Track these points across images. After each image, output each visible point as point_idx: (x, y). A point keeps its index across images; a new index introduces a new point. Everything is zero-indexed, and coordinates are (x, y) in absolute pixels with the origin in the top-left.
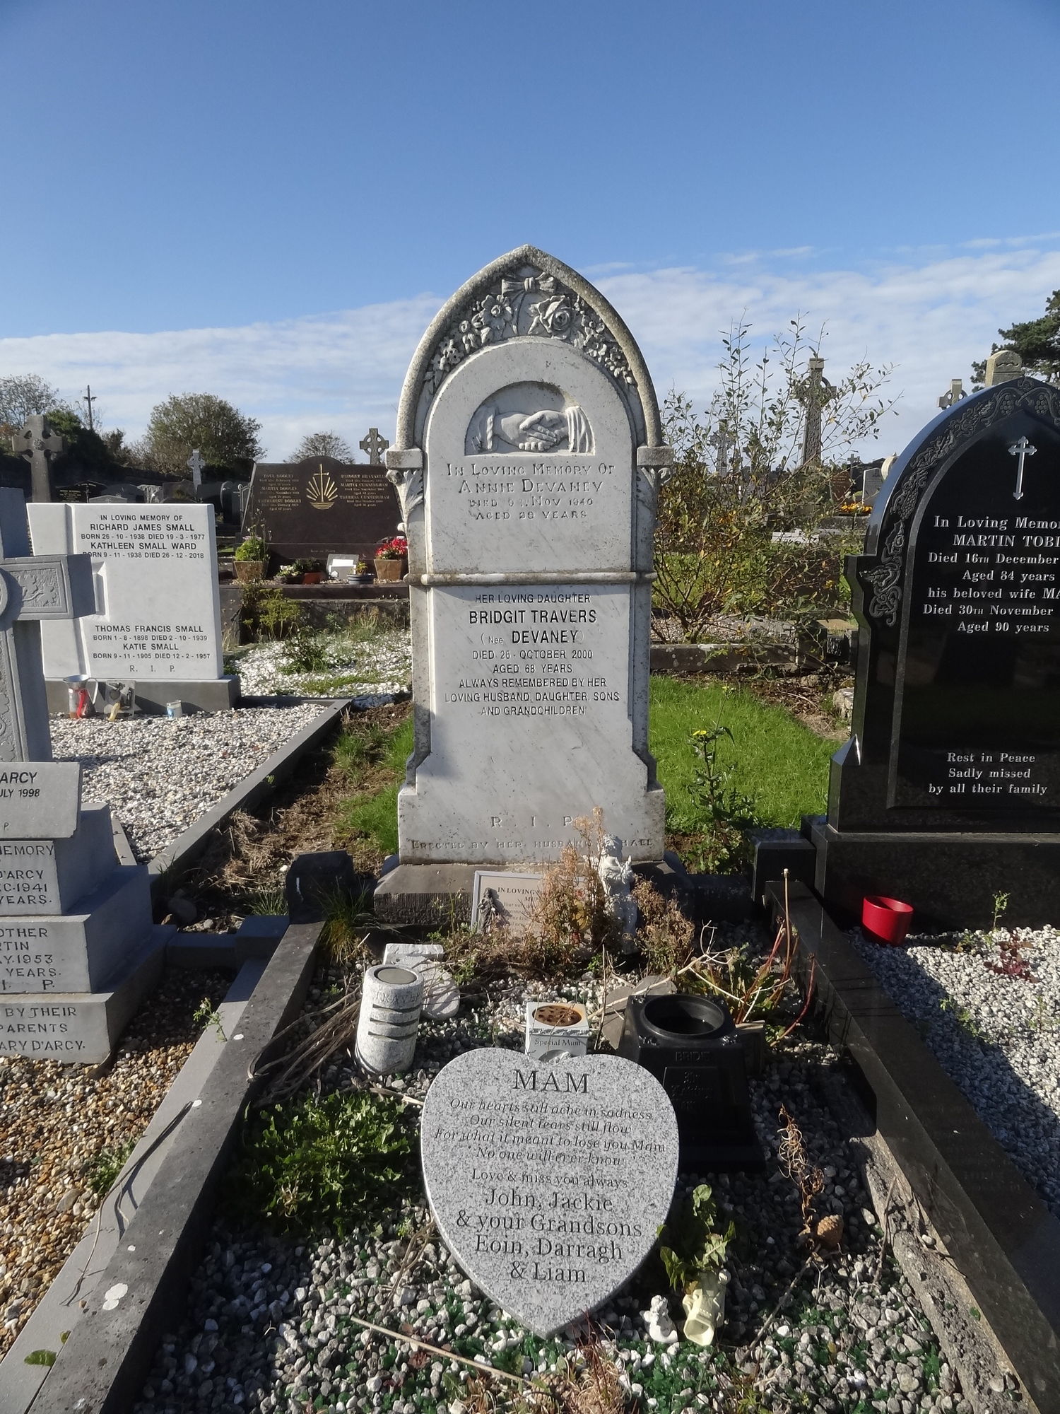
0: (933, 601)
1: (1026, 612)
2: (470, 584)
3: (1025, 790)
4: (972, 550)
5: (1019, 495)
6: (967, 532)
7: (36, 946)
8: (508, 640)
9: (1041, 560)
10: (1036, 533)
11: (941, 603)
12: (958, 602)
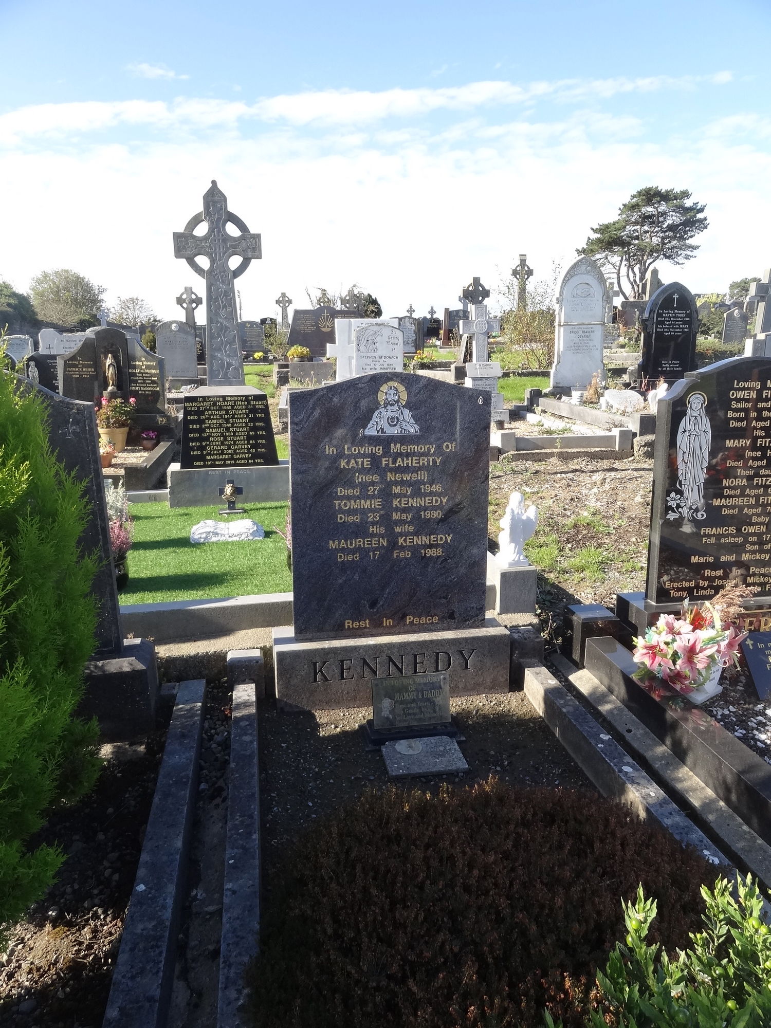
0: (659, 328)
1: (677, 330)
2: (570, 325)
5: (675, 306)
6: (666, 313)
8: (577, 337)
10: (678, 313)
11: (661, 328)
12: (664, 328)
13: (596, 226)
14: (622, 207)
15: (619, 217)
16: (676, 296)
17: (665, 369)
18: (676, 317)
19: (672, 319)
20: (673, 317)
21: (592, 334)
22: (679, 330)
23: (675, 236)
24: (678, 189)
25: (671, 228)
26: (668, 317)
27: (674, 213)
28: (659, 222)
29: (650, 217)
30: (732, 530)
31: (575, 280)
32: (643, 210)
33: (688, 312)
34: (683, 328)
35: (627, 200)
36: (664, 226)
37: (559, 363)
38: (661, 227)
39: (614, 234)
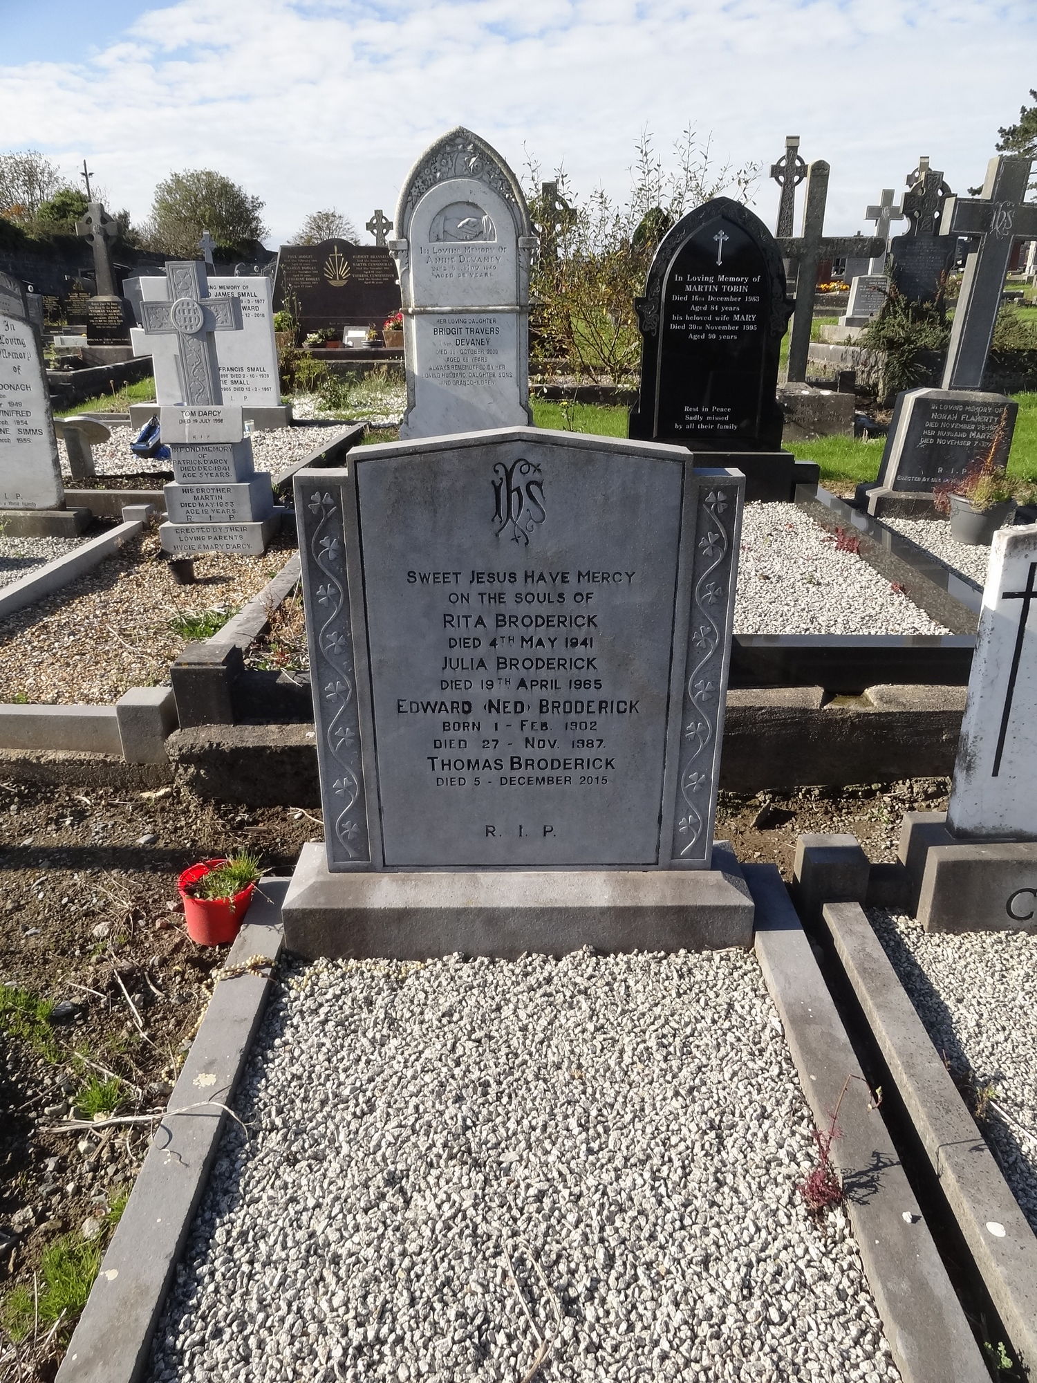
0: (675, 322)
1: (724, 328)
2: (433, 313)
3: (726, 427)
4: (695, 293)
5: (719, 263)
6: (693, 283)
7: (226, 497)
8: (453, 343)
9: (732, 299)
10: (728, 283)
11: (680, 323)
12: (688, 323)
16: (722, 237)
17: (692, 426)
18: (720, 293)
19: (711, 299)
20: (714, 294)
21: (491, 336)
22: (730, 327)
26: (701, 294)
31: (439, 195)
33: (756, 279)
34: (741, 323)
37: (412, 406)
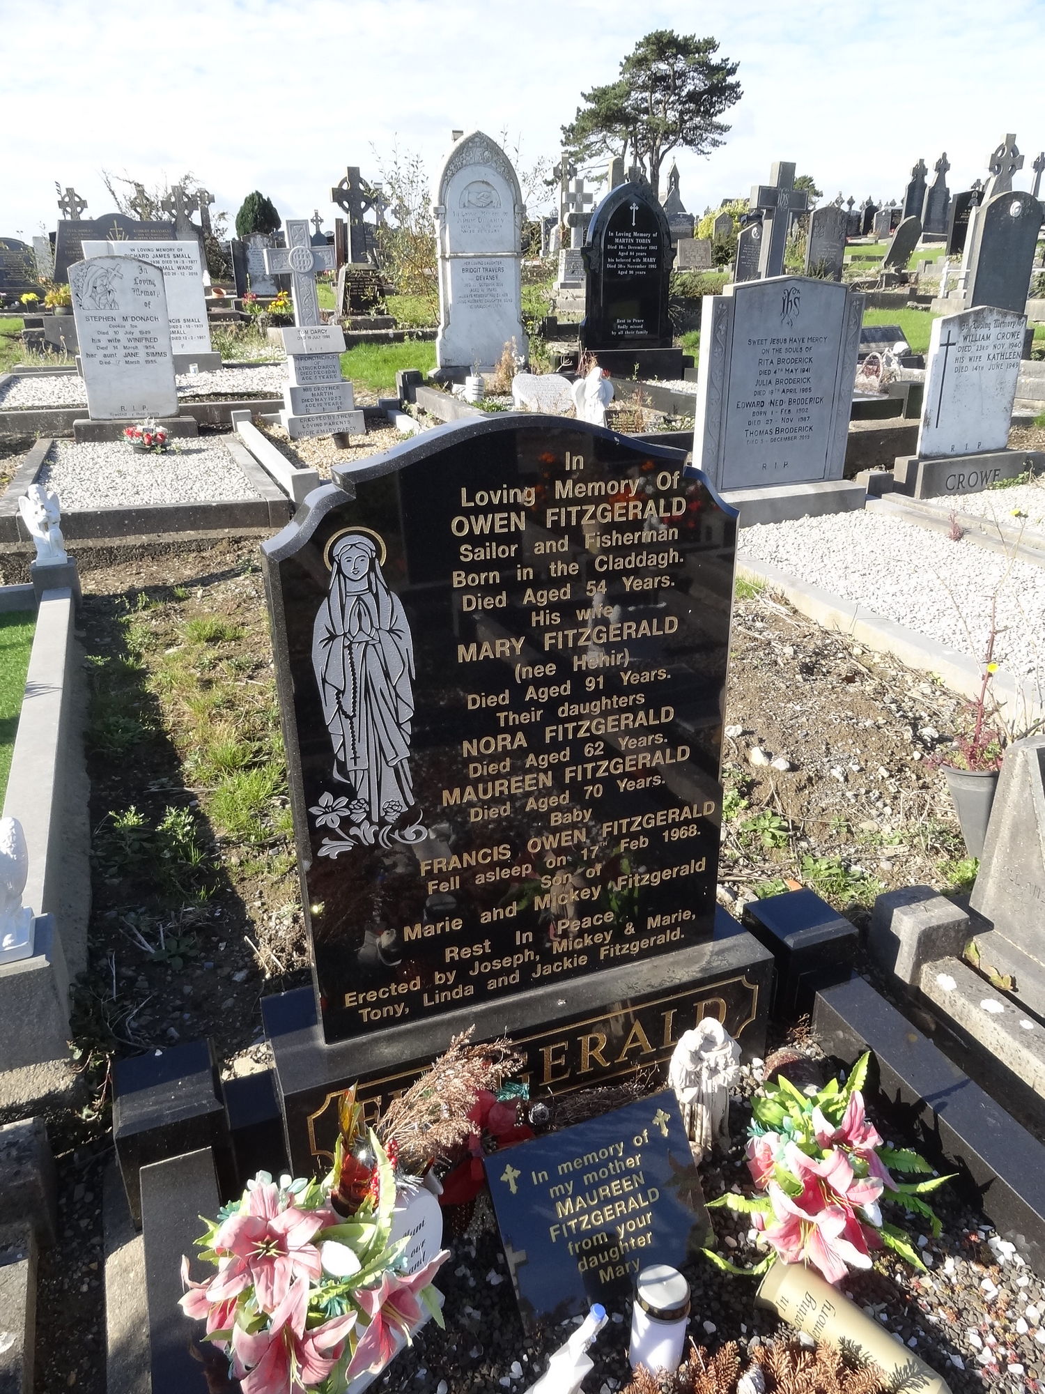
0: (610, 263)
1: (638, 267)
2: (462, 257)
3: (641, 332)
4: (621, 244)
5: (634, 224)
6: (619, 237)
7: (335, 393)
8: (475, 279)
9: (642, 248)
10: (639, 237)
11: (613, 263)
12: (617, 263)
13: (588, 91)
14: (624, 61)
15: (620, 78)
16: (634, 208)
17: (621, 332)
18: (635, 244)
19: (630, 247)
20: (632, 244)
21: (499, 274)
22: (641, 266)
23: (699, 111)
24: (700, 37)
25: (693, 97)
26: (624, 245)
27: (695, 74)
28: (676, 87)
29: (663, 78)
30: (502, 852)
31: (465, 176)
32: (654, 67)
33: (656, 235)
34: (647, 264)
35: (630, 50)
36: (683, 94)
37: (447, 324)
38: (679, 94)
39: (614, 104)
